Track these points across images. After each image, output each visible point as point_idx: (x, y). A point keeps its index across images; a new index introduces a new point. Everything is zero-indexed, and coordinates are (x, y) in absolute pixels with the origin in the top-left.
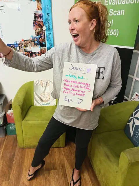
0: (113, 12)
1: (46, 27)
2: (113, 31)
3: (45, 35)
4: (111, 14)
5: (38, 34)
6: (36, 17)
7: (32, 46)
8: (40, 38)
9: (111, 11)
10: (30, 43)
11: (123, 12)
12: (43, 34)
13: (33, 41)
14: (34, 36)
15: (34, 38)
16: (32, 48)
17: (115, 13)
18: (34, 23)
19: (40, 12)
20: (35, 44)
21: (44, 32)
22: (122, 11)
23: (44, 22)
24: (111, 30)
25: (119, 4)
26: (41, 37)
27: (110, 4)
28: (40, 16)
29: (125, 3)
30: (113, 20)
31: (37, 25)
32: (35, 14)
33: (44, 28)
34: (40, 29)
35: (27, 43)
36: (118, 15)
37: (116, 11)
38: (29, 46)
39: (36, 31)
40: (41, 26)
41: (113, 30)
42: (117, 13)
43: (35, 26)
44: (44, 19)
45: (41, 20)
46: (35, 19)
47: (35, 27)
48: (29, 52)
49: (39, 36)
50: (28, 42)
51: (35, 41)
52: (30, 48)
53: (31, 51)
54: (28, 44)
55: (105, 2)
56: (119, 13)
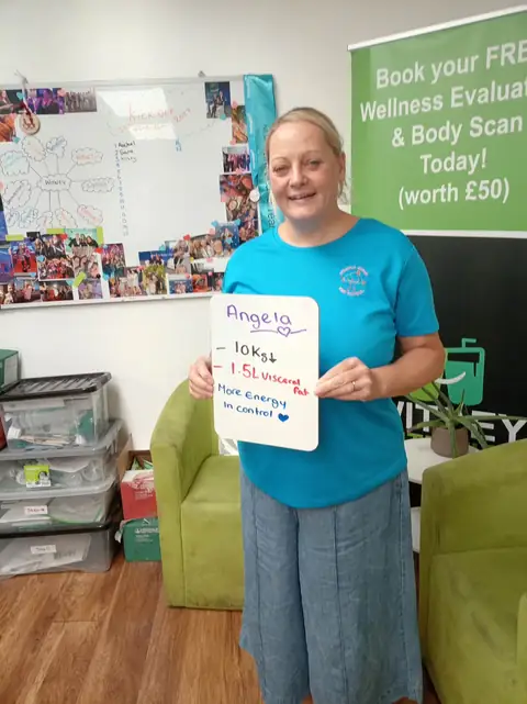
0: (483, 125)
1: (260, 190)
2: (489, 186)
3: (256, 217)
4: (476, 131)
5: (234, 214)
6: (228, 165)
7: (215, 253)
8: (239, 227)
10: (208, 244)
11: (517, 122)
12: (252, 213)
13: (219, 239)
14: (223, 220)
15: (223, 229)
16: (215, 259)
17: (491, 127)
18: (221, 183)
19: (241, 149)
20: (224, 246)
21: (254, 207)
22: (513, 120)
23: (253, 177)
24: (483, 182)
25: (500, 98)
26: (243, 224)
27: (470, 102)
28: (243, 161)
29: (520, 95)
30: (484, 151)
31: (231, 187)
32: (226, 156)
33: (254, 195)
34: (240, 198)
35: (201, 246)
36: (500, 132)
37: (493, 123)
38: (205, 254)
39: (227, 205)
40: (244, 192)
41: (487, 182)
42: (496, 127)
43: (225, 191)
44: (253, 165)
45: (246, 172)
46: (226, 170)
47: (224, 195)
48: (206, 272)
49: (238, 222)
50: (203, 242)
51: (224, 237)
52: (210, 260)
53: (212, 270)
54: (203, 250)
55: (454, 97)
56: (506, 125)
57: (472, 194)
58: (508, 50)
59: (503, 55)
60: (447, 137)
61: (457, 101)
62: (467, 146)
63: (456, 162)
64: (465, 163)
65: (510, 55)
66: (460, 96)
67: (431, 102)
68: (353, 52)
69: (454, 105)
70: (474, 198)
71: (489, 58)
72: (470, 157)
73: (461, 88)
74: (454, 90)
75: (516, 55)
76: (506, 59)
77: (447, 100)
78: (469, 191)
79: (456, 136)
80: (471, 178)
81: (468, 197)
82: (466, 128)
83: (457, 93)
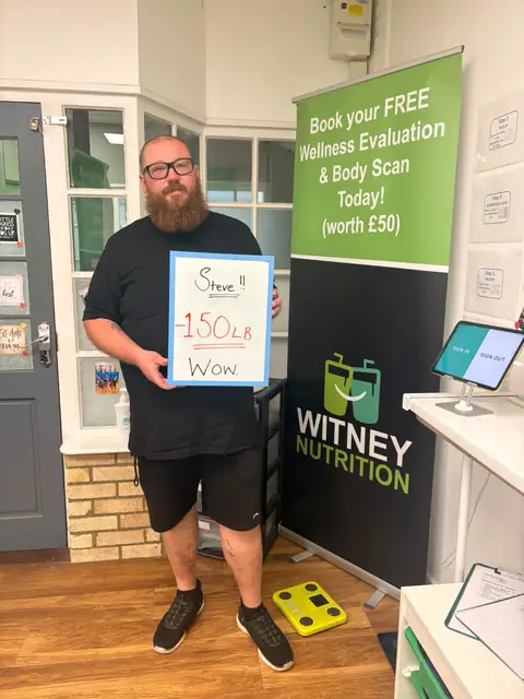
0: (382, 166)
2: (386, 220)
4: (377, 171)
9: (377, 163)
11: (405, 164)
17: (388, 169)
22: (403, 162)
24: (381, 217)
25: (394, 143)
27: (373, 146)
29: (408, 140)
30: (383, 188)
36: (394, 173)
37: (389, 165)
41: (384, 216)
42: (391, 168)
55: (362, 141)
56: (398, 167)
57: (373, 227)
58: (400, 101)
59: (397, 105)
60: (357, 176)
61: (364, 145)
63: (363, 198)
64: (368, 198)
65: (401, 105)
66: (366, 141)
67: (346, 146)
68: (298, 104)
69: (361, 149)
70: (375, 231)
71: (387, 107)
72: (373, 194)
73: (367, 134)
74: (362, 135)
75: (405, 105)
76: (399, 108)
77: (357, 145)
78: (371, 224)
79: (363, 176)
80: (373, 212)
81: (370, 230)
82: (371, 168)
83: (364, 138)
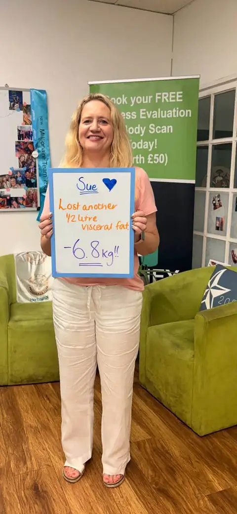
0: (155, 128)
1: (39, 151)
2: (158, 157)
3: (35, 167)
4: (152, 130)
5: (23, 164)
6: (20, 136)
7: (12, 186)
8: (26, 171)
9: (152, 126)
10: (7, 180)
11: (170, 128)
12: (33, 164)
13: (14, 177)
14: (17, 167)
15: (17, 172)
16: (11, 189)
17: (159, 130)
18: (16, 146)
19: (28, 128)
20: (17, 182)
21: (34, 161)
22: (168, 127)
23: (35, 144)
24: (156, 155)
25: (162, 117)
26: (28, 170)
27: (149, 117)
28: (29, 135)
29: (171, 116)
30: (156, 140)
31: (21, 148)
32: (19, 131)
33: (35, 154)
34: (26, 155)
35: (3, 181)
36: (163, 132)
37: (160, 128)
38: (5, 186)
39: (19, 159)
40: (29, 152)
41: (158, 155)
42: (161, 129)
43: (18, 150)
44: (35, 137)
45: (30, 141)
46: (19, 139)
47: (17, 153)
48: (5, 197)
49: (25, 169)
50: (5, 179)
51: (17, 177)
52: (8, 190)
53: (10, 196)
54: (4, 184)
55: (141, 114)
56: (165, 129)
57: (151, 161)
58: (165, 95)
59: (163, 97)
60: (139, 132)
61: (143, 115)
62: (148, 137)
63: (143, 145)
64: (147, 145)
65: (166, 98)
66: (144, 113)
67: (131, 115)
68: (91, 85)
69: (141, 117)
70: (152, 162)
71: (157, 98)
72: (150, 142)
73: (145, 110)
74: (141, 110)
75: (168, 98)
76: (165, 99)
77: (138, 114)
78: (149, 159)
79: (143, 132)
80: (151, 152)
81: (149, 162)
82: (148, 129)
83: (143, 112)
